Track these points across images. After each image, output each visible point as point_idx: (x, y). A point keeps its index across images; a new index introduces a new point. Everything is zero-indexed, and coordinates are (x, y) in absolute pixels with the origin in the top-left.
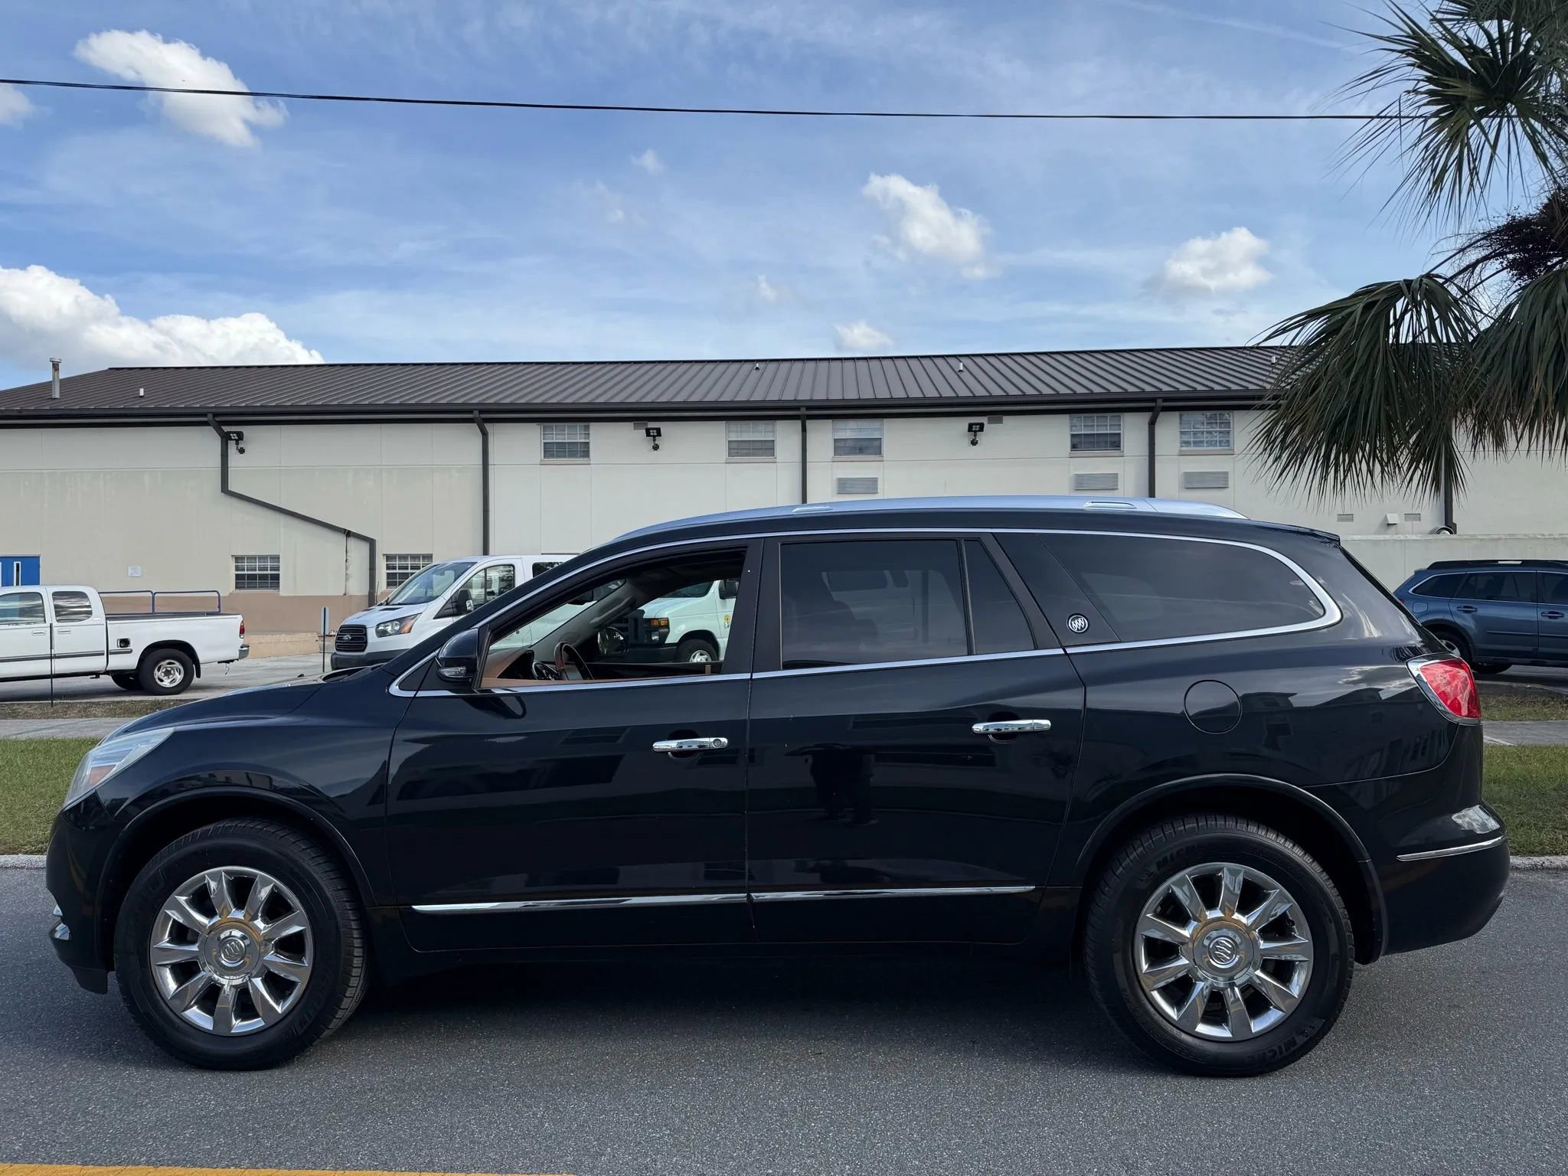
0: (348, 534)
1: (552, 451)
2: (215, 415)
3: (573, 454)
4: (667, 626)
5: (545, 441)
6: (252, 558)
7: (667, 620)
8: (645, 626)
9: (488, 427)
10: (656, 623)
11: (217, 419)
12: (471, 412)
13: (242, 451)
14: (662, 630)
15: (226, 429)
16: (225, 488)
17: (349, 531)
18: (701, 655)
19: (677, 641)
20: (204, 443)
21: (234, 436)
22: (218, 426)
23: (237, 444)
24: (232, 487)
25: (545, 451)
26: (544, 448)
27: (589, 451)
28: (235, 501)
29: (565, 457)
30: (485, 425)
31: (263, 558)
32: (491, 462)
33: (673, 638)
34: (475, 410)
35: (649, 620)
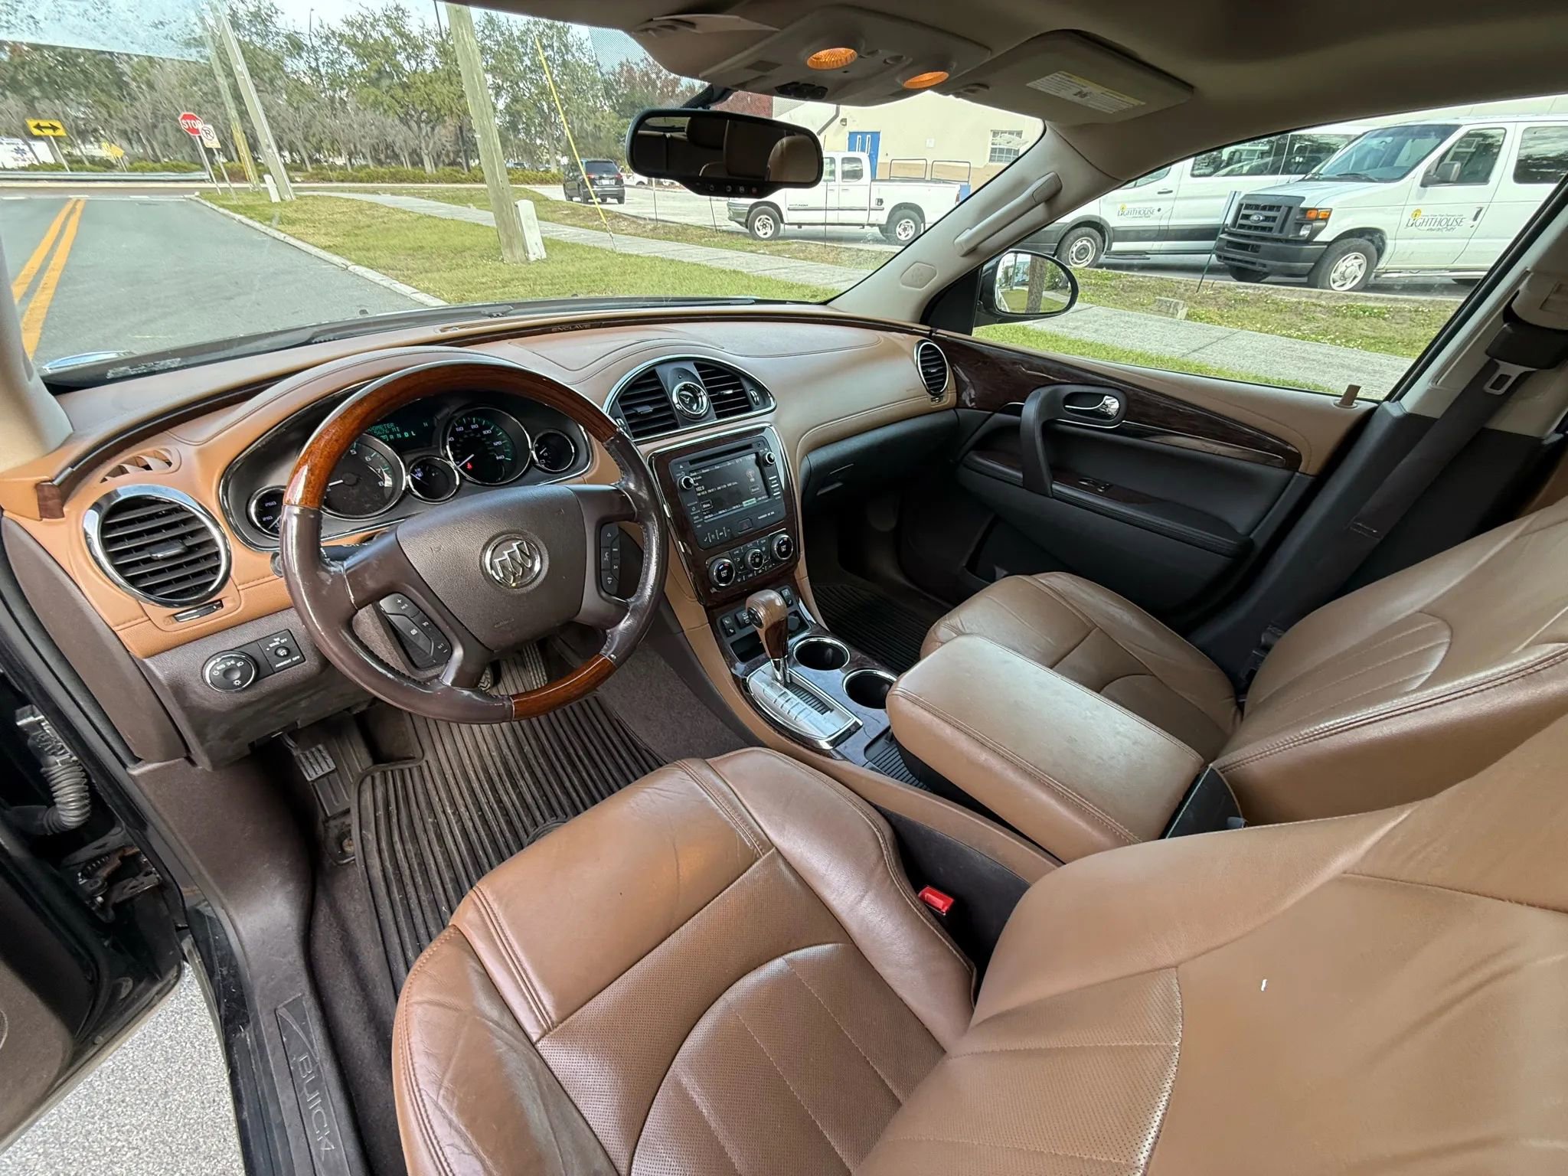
4: (1326, 220)
7: (1329, 212)
8: (1298, 216)
10: (1311, 215)
14: (1316, 224)
19: (1332, 239)
33: (1327, 235)
35: (1306, 210)
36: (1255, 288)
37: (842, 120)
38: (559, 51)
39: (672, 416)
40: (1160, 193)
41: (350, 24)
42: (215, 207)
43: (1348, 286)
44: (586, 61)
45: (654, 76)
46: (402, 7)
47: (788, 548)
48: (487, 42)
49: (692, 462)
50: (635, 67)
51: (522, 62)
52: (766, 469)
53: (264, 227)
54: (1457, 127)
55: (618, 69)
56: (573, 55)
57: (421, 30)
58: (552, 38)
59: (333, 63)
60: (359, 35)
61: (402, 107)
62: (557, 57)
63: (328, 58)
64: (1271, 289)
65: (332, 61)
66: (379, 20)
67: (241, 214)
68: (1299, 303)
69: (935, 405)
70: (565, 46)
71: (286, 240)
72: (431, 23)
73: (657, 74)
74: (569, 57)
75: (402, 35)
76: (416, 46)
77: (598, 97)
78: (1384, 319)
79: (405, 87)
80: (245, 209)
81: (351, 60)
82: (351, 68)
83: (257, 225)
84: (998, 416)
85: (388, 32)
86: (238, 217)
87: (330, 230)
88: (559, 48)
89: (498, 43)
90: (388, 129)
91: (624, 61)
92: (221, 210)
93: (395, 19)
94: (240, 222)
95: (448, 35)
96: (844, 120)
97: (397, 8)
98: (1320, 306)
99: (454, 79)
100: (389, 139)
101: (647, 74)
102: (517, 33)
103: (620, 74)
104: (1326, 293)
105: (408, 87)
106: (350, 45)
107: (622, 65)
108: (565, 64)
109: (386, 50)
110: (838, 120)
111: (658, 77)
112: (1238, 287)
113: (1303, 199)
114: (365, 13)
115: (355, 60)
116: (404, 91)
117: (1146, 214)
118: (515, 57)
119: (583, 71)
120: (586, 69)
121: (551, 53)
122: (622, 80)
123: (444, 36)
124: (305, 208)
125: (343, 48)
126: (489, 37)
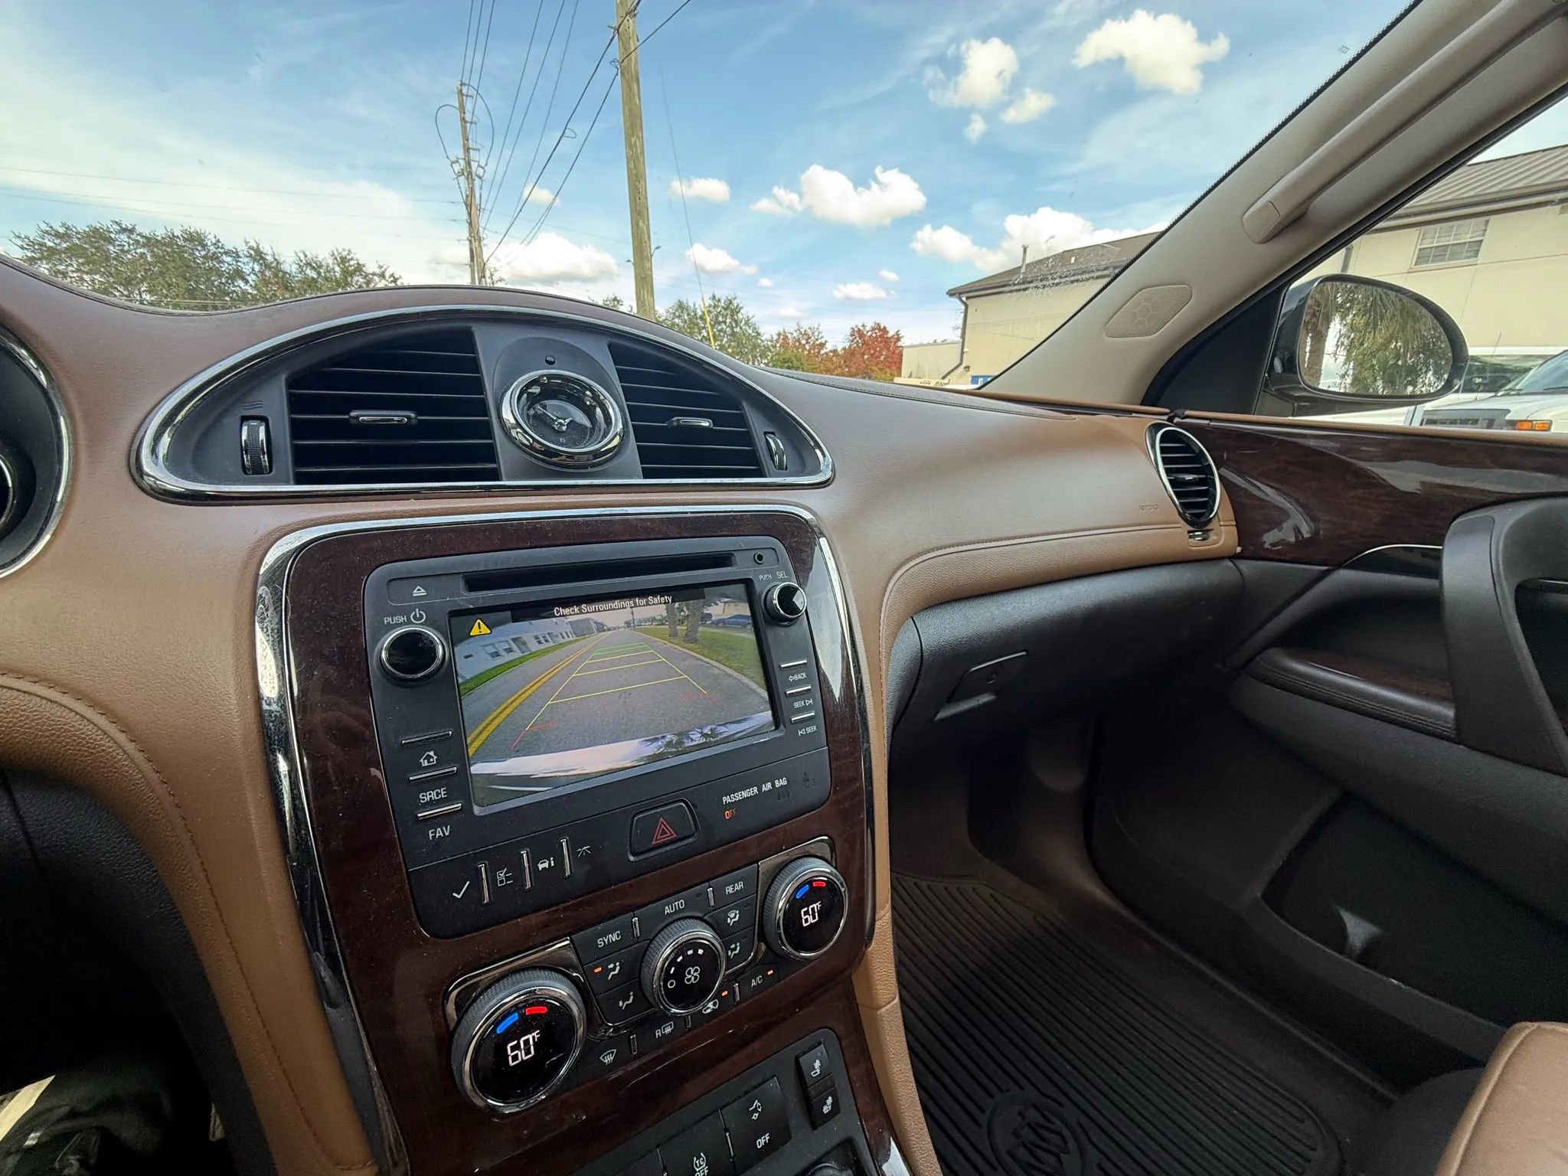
37: (966, 367)
38: (731, 325)
39: (490, 453)
44: (750, 331)
45: (804, 342)
46: (618, 298)
47: (828, 915)
48: (676, 320)
49: (476, 582)
50: (789, 336)
51: (700, 333)
52: (774, 635)
55: (775, 337)
56: (741, 328)
58: (726, 317)
62: (728, 329)
69: (1196, 545)
70: (736, 321)
73: (807, 340)
74: (738, 330)
77: (756, 357)
84: (1345, 577)
88: (730, 323)
91: (782, 331)
96: (967, 368)
97: (615, 299)
101: (799, 341)
102: (699, 313)
103: (777, 341)
107: (779, 335)
108: (733, 334)
110: (961, 368)
111: (807, 343)
113: (1508, 411)
118: (696, 330)
119: (747, 339)
120: (749, 337)
121: (724, 327)
122: (778, 345)
126: (679, 317)
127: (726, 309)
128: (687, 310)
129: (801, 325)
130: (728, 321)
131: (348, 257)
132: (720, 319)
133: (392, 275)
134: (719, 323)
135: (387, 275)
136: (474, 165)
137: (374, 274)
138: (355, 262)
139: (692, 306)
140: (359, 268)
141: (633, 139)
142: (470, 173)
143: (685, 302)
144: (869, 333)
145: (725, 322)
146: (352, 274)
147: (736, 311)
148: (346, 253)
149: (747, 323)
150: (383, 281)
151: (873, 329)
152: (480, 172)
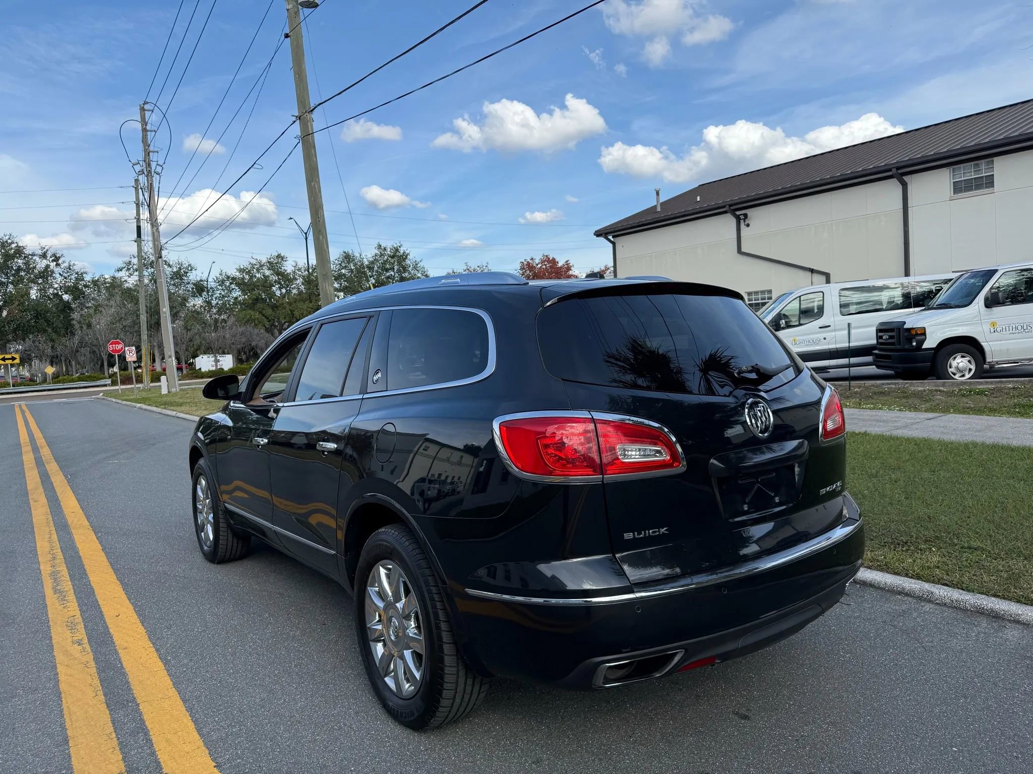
0: (812, 271)
1: (959, 188)
2: (730, 206)
3: (978, 187)
4: (924, 334)
5: (954, 181)
6: (756, 293)
7: (924, 328)
8: (906, 334)
9: (906, 178)
10: (913, 332)
11: (732, 208)
12: (890, 170)
13: (748, 225)
14: (919, 338)
15: (738, 213)
16: (739, 251)
17: (813, 269)
18: (963, 357)
19: (935, 346)
20: (725, 225)
21: (742, 217)
22: (733, 212)
23: (745, 221)
24: (744, 250)
25: (954, 189)
26: (954, 187)
27: (993, 182)
28: (745, 258)
29: (972, 190)
30: (904, 178)
31: (763, 292)
32: (910, 205)
33: (930, 343)
34: (893, 168)
35: (909, 330)
36: (895, 384)
38: (399, 271)
40: (820, 328)
41: (241, 270)
42: (120, 401)
43: (967, 376)
46: (283, 255)
48: (343, 271)
53: (160, 409)
54: (996, 271)
56: (410, 273)
57: (293, 269)
58: (393, 264)
59: (223, 297)
60: (247, 277)
61: (269, 322)
63: (220, 294)
64: (906, 383)
65: (223, 295)
66: (263, 265)
67: (141, 403)
68: (925, 391)
70: (404, 267)
71: (177, 415)
72: (302, 263)
75: (278, 273)
76: (288, 280)
78: (986, 395)
79: (274, 307)
80: (143, 400)
81: (237, 293)
82: (236, 298)
83: (154, 409)
85: (267, 273)
86: (139, 405)
87: (208, 407)
89: (352, 271)
90: (254, 337)
92: (124, 402)
93: (275, 264)
94: (140, 408)
95: (314, 270)
98: (940, 391)
99: (313, 298)
100: (254, 344)
102: (366, 263)
104: (947, 382)
105: (277, 307)
106: (238, 285)
109: (266, 284)
112: (883, 384)
113: (904, 323)
114: (254, 262)
115: (240, 293)
116: (273, 310)
117: (815, 342)
123: (310, 271)
124: (188, 395)
125: (233, 286)
126: (346, 267)
127: (393, 257)
128: (353, 260)
129: (469, 264)
130: (396, 268)
131: (9, 241)
132: (388, 266)
133: (54, 255)
134: (387, 270)
135: (49, 254)
136: (153, 165)
137: (33, 255)
138: (16, 245)
139: (358, 255)
140: (19, 251)
141: (313, 184)
142: (150, 172)
143: (350, 252)
144: (539, 266)
145: (393, 269)
146: (13, 257)
147: (404, 257)
148: (7, 237)
149: (415, 268)
150: (45, 261)
151: (542, 262)
152: (159, 169)
